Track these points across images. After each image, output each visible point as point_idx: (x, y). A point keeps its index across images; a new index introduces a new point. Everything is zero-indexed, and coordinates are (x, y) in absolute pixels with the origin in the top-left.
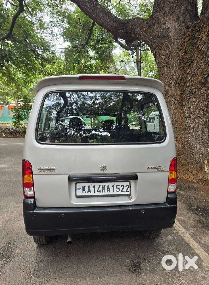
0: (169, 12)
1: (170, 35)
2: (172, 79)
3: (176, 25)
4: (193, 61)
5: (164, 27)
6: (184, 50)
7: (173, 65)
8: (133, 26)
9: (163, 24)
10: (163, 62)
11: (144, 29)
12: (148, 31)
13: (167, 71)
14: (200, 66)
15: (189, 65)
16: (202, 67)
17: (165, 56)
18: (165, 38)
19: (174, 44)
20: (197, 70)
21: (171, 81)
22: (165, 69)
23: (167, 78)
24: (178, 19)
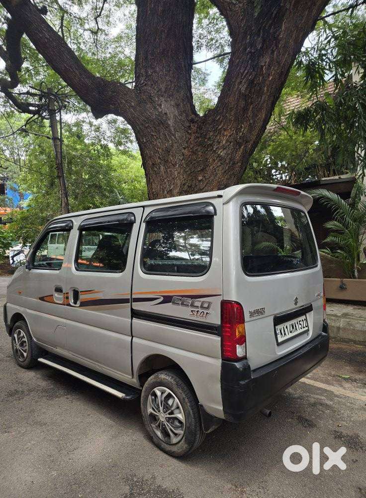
0: (165, 92)
1: (169, 123)
2: (174, 184)
3: (176, 113)
4: (207, 166)
5: (160, 110)
6: (191, 149)
7: (174, 165)
8: (115, 94)
9: (158, 105)
10: (159, 158)
11: (133, 104)
12: (138, 108)
13: (166, 172)
14: (217, 174)
15: (202, 170)
16: (218, 175)
17: (163, 150)
18: (162, 126)
19: (175, 137)
20: (212, 178)
21: (172, 187)
22: (162, 167)
23: (166, 180)
24: (178, 105)
